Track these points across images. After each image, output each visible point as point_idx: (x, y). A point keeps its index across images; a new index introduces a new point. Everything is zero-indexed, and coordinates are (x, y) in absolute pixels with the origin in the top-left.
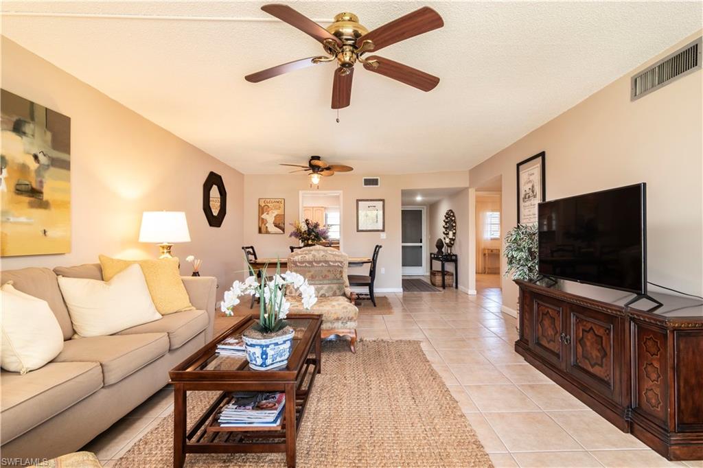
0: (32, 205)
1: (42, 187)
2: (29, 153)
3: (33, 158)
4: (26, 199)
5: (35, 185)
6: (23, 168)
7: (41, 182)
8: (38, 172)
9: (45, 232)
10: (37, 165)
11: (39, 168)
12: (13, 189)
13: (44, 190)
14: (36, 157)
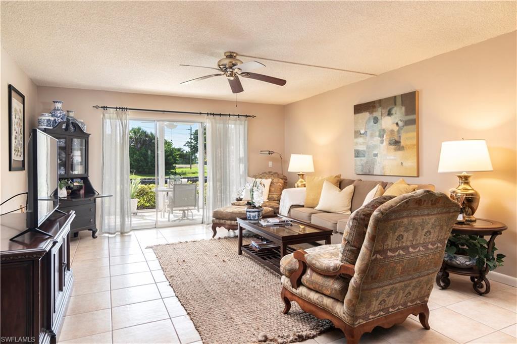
0: (396, 150)
1: (400, 139)
2: (394, 123)
3: (396, 125)
4: (393, 147)
5: (397, 139)
6: (392, 131)
7: (400, 136)
8: (398, 131)
9: (402, 163)
10: (398, 128)
11: (399, 129)
12: (388, 143)
13: (402, 141)
14: (397, 124)
